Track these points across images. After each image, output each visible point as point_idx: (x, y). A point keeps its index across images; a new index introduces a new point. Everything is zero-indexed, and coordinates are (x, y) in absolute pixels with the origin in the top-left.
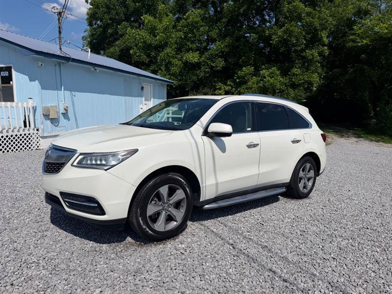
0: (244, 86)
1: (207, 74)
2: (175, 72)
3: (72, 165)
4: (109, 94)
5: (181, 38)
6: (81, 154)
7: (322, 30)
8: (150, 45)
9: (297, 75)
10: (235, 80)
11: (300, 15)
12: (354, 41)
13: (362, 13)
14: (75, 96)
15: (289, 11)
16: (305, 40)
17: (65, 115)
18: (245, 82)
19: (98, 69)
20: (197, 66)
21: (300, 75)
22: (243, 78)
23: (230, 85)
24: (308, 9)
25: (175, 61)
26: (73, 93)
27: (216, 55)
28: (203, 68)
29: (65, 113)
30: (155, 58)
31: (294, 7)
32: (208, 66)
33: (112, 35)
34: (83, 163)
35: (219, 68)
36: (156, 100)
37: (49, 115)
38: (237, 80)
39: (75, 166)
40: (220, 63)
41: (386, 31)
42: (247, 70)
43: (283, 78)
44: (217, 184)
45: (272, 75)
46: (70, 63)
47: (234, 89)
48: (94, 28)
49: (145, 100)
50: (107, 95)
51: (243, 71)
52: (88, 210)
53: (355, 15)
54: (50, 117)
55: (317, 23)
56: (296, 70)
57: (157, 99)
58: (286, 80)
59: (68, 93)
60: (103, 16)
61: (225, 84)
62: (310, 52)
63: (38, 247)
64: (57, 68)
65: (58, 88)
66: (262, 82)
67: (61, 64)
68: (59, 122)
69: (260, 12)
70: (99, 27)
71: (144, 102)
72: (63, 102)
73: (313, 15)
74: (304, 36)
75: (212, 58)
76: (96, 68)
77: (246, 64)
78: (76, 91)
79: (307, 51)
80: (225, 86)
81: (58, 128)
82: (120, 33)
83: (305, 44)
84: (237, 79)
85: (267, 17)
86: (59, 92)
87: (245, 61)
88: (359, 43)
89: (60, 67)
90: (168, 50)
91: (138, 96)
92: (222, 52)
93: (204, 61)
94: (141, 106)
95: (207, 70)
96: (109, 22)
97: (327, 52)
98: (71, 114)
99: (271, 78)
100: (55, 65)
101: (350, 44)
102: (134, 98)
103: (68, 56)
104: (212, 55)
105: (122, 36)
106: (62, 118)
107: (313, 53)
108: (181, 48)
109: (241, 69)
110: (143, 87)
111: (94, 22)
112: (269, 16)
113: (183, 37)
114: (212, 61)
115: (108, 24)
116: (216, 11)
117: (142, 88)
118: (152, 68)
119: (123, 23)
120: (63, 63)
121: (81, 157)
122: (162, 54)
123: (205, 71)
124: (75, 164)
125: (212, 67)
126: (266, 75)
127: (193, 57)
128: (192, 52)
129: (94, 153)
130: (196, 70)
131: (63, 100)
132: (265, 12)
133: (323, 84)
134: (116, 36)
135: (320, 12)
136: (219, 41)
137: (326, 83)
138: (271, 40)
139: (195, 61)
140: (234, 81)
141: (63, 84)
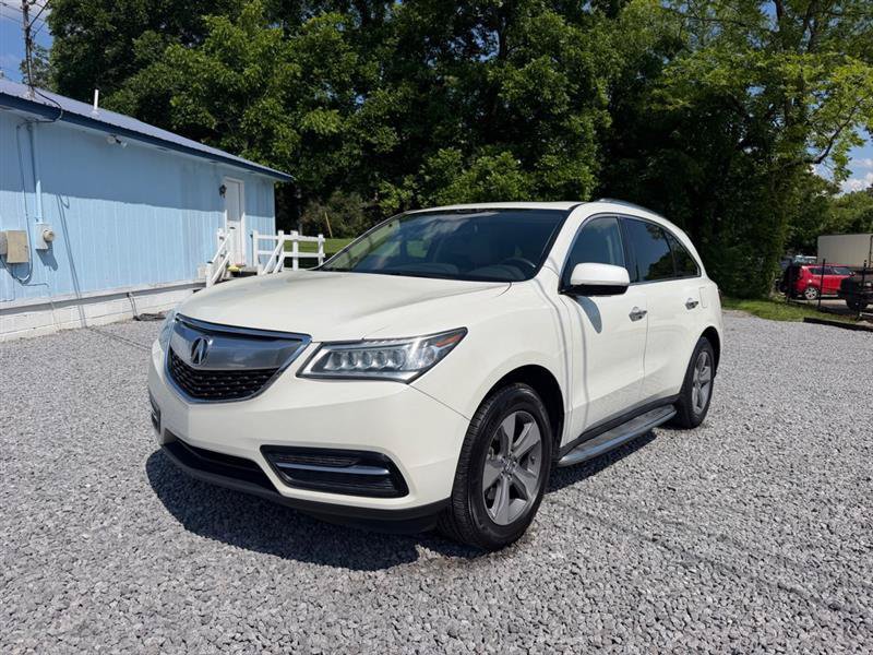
0: (443, 192)
1: (356, 160)
2: (281, 153)
3: (299, 375)
4: (147, 204)
5: (295, 76)
6: (324, 345)
7: (598, 76)
8: (223, 89)
9: (551, 169)
10: (422, 176)
11: (555, 40)
12: (662, 100)
13: (672, 45)
14: (68, 207)
15: (536, 31)
16: (568, 93)
17: (46, 255)
18: (446, 183)
19: (126, 141)
20: (335, 141)
21: (558, 167)
22: (441, 172)
23: (410, 188)
24: (571, 30)
25: (283, 130)
26: (64, 198)
27: (377, 118)
28: (345, 147)
29: (44, 251)
30: (236, 119)
31: (545, 21)
32: (357, 142)
33: (116, 61)
34: (326, 367)
35: (388, 149)
36: (251, 217)
37: (6, 256)
38: (427, 177)
39: (307, 376)
40: (388, 138)
41: (724, 82)
42: (448, 155)
43: (522, 175)
44: (588, 405)
45: (503, 167)
46: (60, 122)
47: (420, 197)
48: (69, 42)
49: (229, 219)
50: (144, 206)
51: (438, 157)
52: (359, 488)
53: (656, 49)
54: (9, 260)
55: (589, 59)
56: (550, 160)
57: (253, 215)
58: (530, 178)
59: (50, 198)
60: (96, 13)
61: (400, 185)
62: (578, 119)
63: (209, 598)
64: (23, 133)
65: (25, 186)
66: (481, 183)
67: (34, 124)
68: (30, 272)
69: (463, 28)
70: (82, 39)
71: (227, 224)
72: (41, 222)
73: (581, 42)
74: (568, 86)
75: (368, 123)
76: (120, 138)
77: (447, 141)
78: (72, 195)
79: (573, 117)
80: (399, 190)
81: (30, 289)
82: (139, 57)
83: (569, 104)
84: (427, 173)
85: (480, 42)
86: (29, 195)
87: (443, 135)
88: (671, 104)
89: (30, 132)
90: (266, 102)
91: (213, 209)
92: (390, 112)
93: (349, 132)
94: (220, 233)
95: (356, 152)
96: (111, 28)
97: (609, 121)
98: (59, 252)
99: (501, 174)
100: (18, 127)
101: (655, 106)
102: (203, 213)
103: (54, 105)
104: (368, 119)
105: (145, 63)
106: (37, 261)
107: (584, 123)
108: (295, 99)
109: (434, 152)
110: (223, 187)
111: (68, 28)
112: (484, 38)
113: (299, 74)
114: (369, 131)
115: (107, 34)
116: (366, 20)
117: (222, 190)
118: (225, 142)
119: (147, 32)
120: (38, 121)
121: (323, 352)
122: (251, 113)
123: (350, 155)
124: (307, 370)
125: (368, 146)
126: (490, 168)
127: (326, 122)
128: (324, 110)
129: (363, 341)
130: (332, 152)
131: (40, 216)
132: (474, 32)
133: (597, 187)
134: (129, 64)
135: (594, 36)
136: (384, 89)
137: (604, 186)
138: (501, 91)
139: (330, 131)
140: (420, 179)
141: (37, 177)
